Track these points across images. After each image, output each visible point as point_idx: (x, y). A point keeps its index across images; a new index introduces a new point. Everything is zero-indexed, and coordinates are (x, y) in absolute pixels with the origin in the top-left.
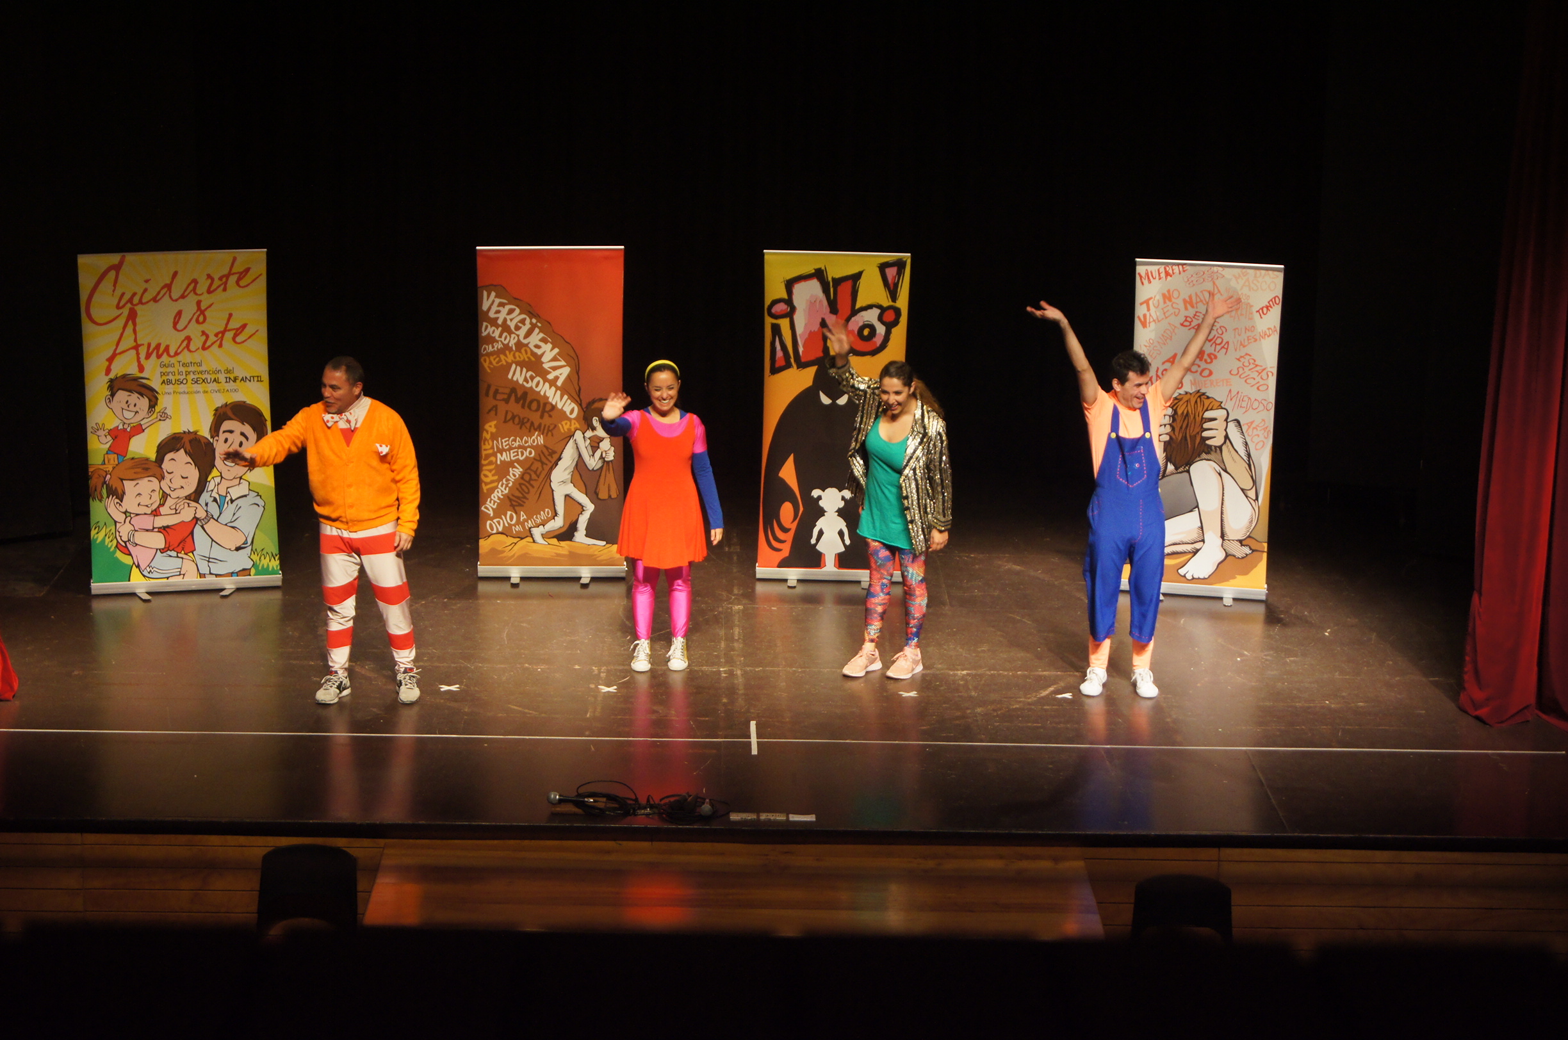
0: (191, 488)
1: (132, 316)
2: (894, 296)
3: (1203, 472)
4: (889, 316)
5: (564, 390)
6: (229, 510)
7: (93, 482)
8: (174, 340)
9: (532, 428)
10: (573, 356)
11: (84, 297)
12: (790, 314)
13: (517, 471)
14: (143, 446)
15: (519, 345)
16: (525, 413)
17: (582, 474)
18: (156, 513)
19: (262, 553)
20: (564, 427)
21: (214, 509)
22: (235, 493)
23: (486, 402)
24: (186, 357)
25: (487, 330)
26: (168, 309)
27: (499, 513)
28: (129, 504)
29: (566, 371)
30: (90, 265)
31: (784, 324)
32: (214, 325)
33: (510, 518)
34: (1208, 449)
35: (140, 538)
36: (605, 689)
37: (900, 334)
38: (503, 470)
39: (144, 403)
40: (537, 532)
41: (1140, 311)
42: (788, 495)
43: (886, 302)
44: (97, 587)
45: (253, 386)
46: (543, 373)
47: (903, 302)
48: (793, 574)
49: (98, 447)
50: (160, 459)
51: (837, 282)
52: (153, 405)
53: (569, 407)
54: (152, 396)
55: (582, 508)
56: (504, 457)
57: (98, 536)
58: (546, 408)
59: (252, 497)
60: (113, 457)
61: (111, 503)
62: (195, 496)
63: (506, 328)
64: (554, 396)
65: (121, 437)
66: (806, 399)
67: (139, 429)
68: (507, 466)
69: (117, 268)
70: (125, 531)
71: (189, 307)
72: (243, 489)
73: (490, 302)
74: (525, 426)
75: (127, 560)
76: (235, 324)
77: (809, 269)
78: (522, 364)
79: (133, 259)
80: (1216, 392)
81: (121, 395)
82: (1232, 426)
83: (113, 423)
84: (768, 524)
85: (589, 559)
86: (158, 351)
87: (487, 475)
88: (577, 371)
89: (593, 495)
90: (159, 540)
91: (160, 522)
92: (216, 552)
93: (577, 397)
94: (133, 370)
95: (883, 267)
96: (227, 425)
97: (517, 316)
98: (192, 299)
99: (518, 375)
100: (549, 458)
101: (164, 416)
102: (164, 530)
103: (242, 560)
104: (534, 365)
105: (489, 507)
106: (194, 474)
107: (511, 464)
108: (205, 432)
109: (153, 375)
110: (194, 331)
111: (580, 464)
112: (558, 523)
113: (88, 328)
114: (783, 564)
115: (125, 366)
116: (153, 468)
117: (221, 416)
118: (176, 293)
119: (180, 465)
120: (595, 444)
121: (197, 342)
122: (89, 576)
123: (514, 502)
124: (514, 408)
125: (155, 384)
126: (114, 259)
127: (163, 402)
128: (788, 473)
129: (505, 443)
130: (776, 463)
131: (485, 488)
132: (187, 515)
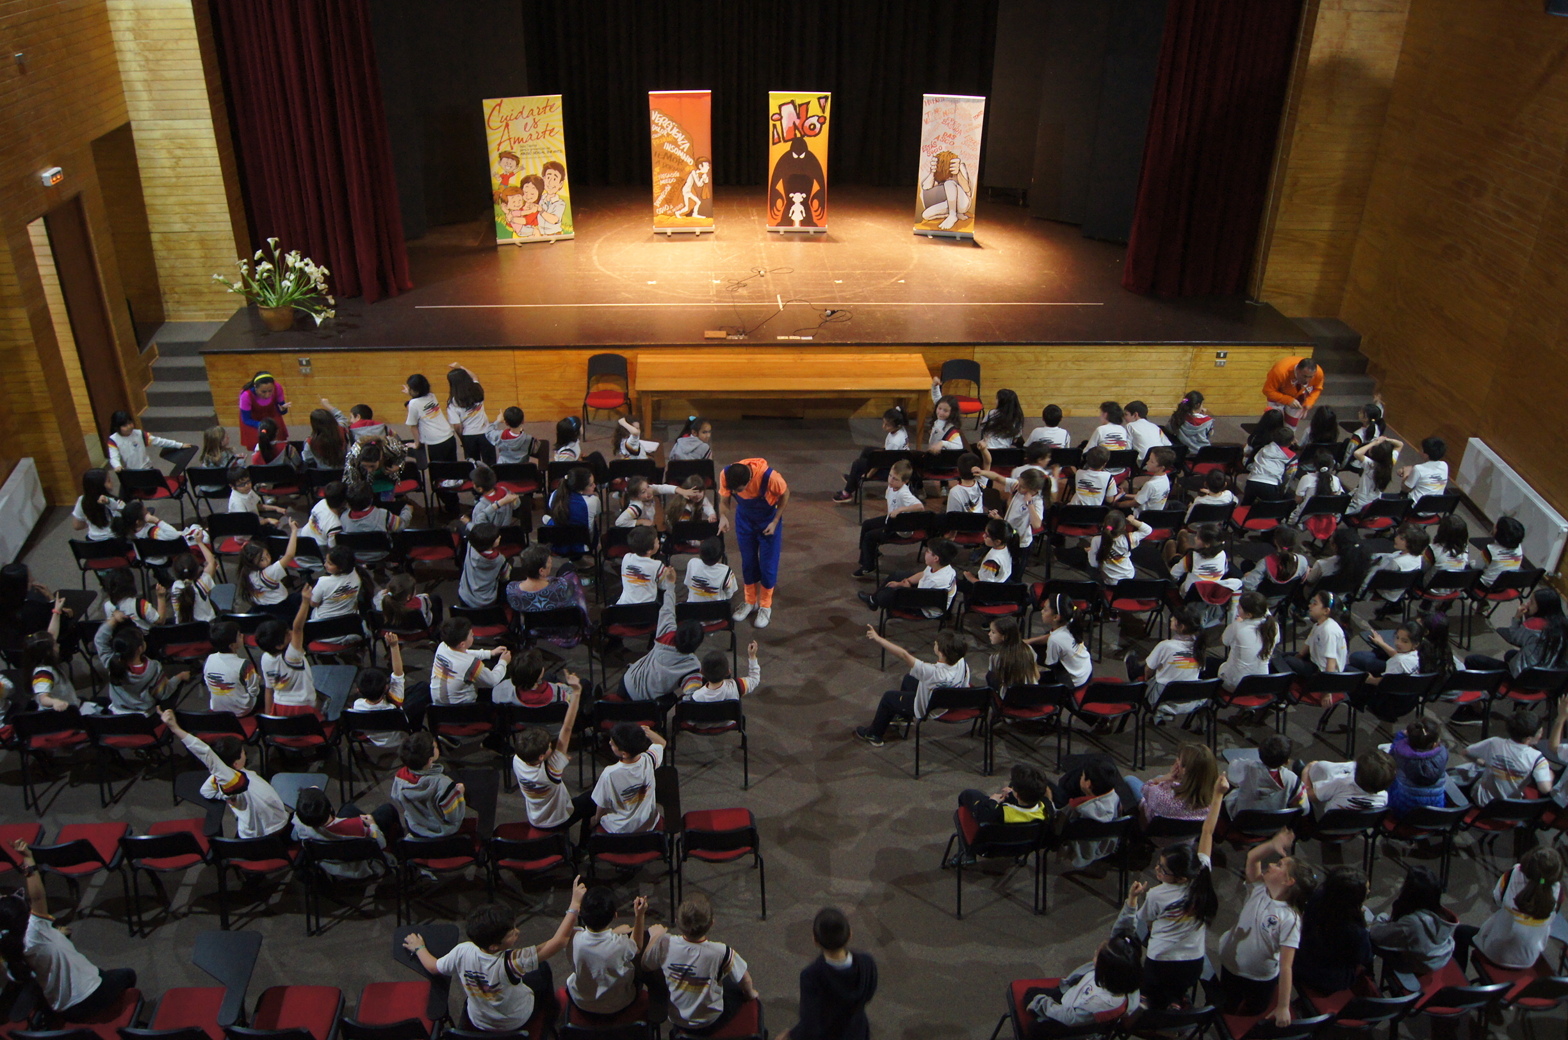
0: (536, 198)
1: (507, 125)
2: (824, 112)
3: (949, 185)
4: (822, 120)
5: (687, 153)
6: (552, 207)
7: (495, 197)
8: (525, 136)
9: (675, 170)
10: (690, 138)
11: (486, 117)
12: (780, 119)
13: (668, 188)
14: (515, 182)
15: (668, 135)
16: (670, 163)
17: (695, 189)
18: (521, 209)
19: (566, 225)
20: (687, 169)
21: (545, 207)
22: (553, 200)
23: (654, 159)
24: (530, 143)
25: (654, 128)
26: (521, 122)
27: (662, 205)
28: (511, 205)
29: (688, 145)
30: (488, 104)
31: (778, 123)
32: (541, 129)
33: (666, 208)
34: (952, 176)
35: (516, 220)
36: (715, 282)
37: (826, 127)
38: (663, 187)
39: (514, 163)
40: (678, 213)
41: (924, 117)
42: (779, 196)
43: (821, 114)
44: (499, 241)
45: (558, 154)
46: (678, 146)
47: (827, 114)
48: (782, 229)
49: (496, 182)
50: (522, 187)
51: (800, 105)
52: (518, 164)
53: (689, 161)
54: (517, 159)
55: (695, 203)
56: (662, 182)
57: (498, 220)
58: (680, 161)
59: (561, 202)
60: (503, 187)
61: (503, 205)
62: (538, 202)
63: (662, 127)
64: (683, 157)
65: (505, 178)
66: (787, 157)
67: (512, 174)
68: (664, 186)
69: (500, 105)
70: (509, 218)
71: (530, 121)
72: (557, 198)
73: (655, 116)
74: (671, 169)
75: (511, 229)
76: (550, 128)
77: (789, 100)
78: (669, 142)
79: (506, 100)
80: (956, 152)
81: (505, 160)
82: (962, 167)
83: (502, 172)
84: (772, 208)
85: (699, 225)
86: (519, 140)
87: (656, 190)
88: (692, 146)
89: (700, 197)
90: (524, 221)
91: (524, 213)
92: (547, 225)
93: (693, 157)
94: (508, 149)
95: (819, 99)
96: (549, 171)
97: (667, 122)
98: (531, 118)
99: (668, 147)
100: (682, 182)
101: (523, 168)
102: (525, 216)
103: (558, 228)
104: (674, 143)
105: (657, 203)
106: (536, 193)
107: (665, 185)
108: (540, 175)
109: (517, 151)
110: (533, 131)
111: (694, 184)
112: (686, 210)
113: (489, 131)
114: (778, 225)
115: (505, 147)
116: (519, 190)
117: (546, 167)
118: (525, 114)
119: (530, 190)
120: (701, 175)
121: (534, 137)
122: (495, 236)
123: (668, 201)
124: (667, 161)
125: (518, 155)
126: (498, 101)
127: (522, 162)
128: (780, 186)
129: (663, 176)
130: (775, 183)
131: (655, 195)
132: (534, 210)
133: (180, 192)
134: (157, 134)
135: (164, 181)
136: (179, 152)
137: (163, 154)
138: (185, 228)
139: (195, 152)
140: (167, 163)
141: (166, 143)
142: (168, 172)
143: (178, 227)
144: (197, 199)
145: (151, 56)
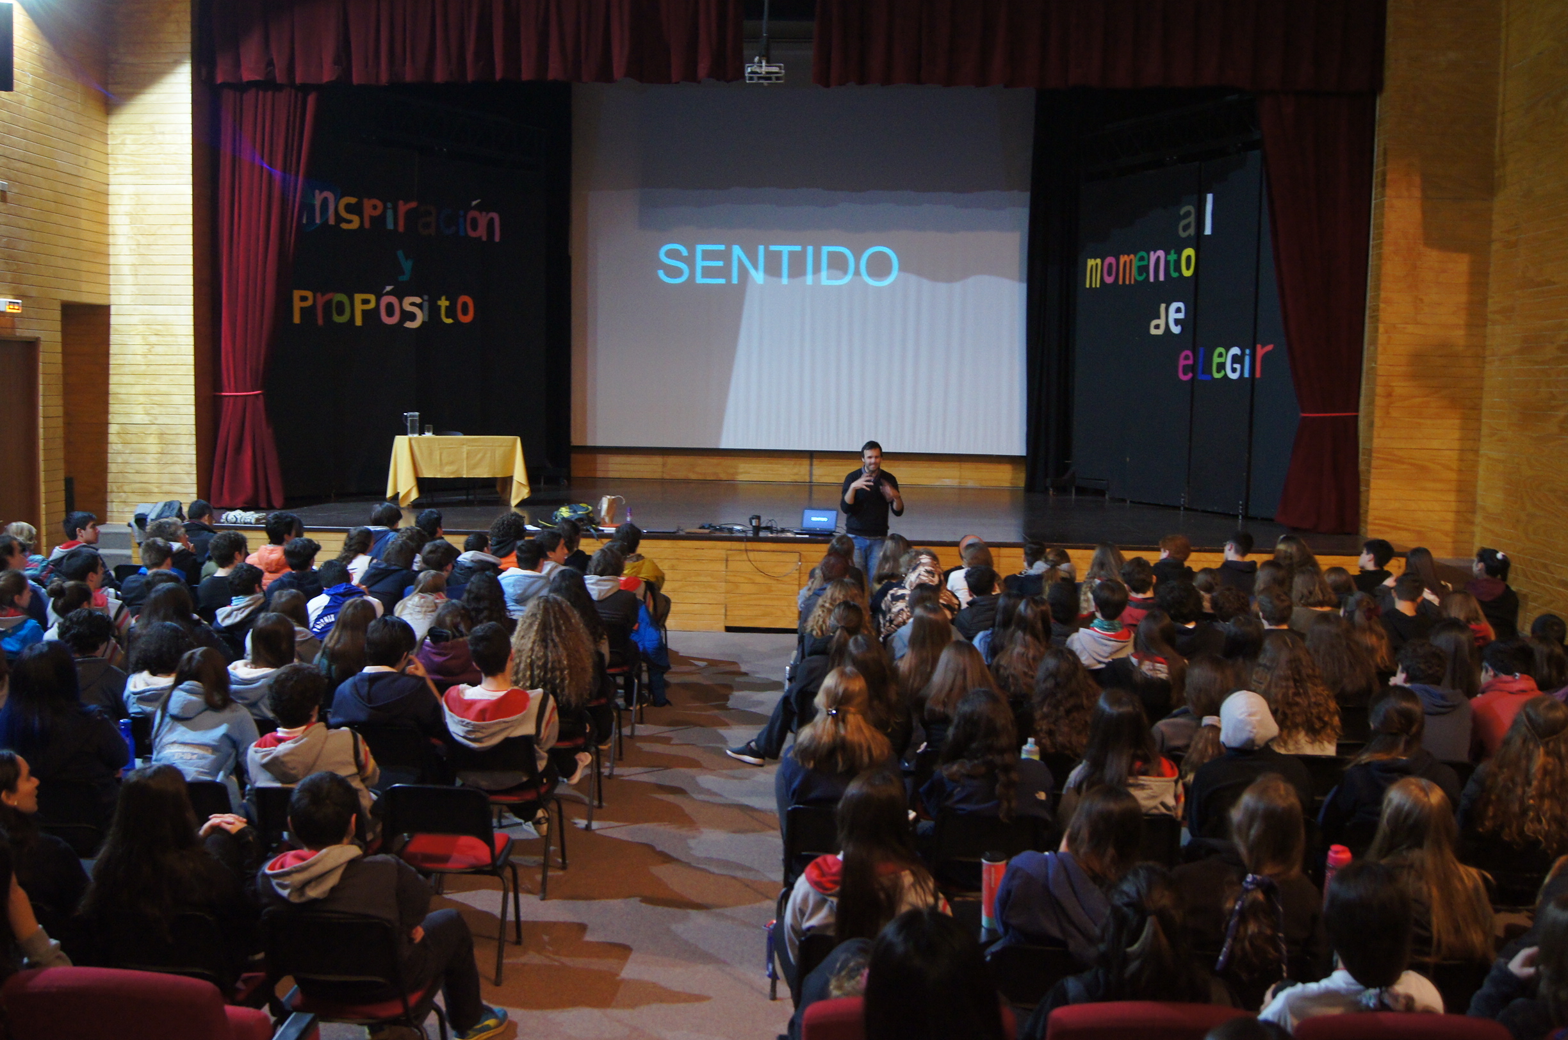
133: (147, 381)
134: (135, 320)
135: (133, 368)
136: (153, 339)
137: (138, 340)
138: (146, 419)
139: (169, 339)
140: (140, 350)
141: (141, 328)
142: (139, 359)
143: (138, 419)
144: (164, 389)
145: (143, 240)
